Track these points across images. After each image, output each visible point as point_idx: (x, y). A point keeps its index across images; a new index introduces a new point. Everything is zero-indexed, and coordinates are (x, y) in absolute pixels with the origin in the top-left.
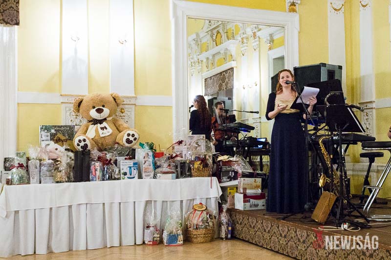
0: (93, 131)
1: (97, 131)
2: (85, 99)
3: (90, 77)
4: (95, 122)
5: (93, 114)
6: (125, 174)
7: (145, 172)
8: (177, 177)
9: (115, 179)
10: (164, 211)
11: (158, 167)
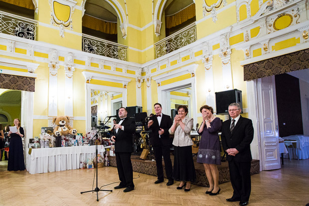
0: (60, 129)
1: (62, 129)
2: (57, 118)
3: (58, 110)
4: (61, 126)
5: (61, 123)
6: (73, 144)
7: (80, 143)
8: (90, 145)
9: (70, 146)
10: (86, 157)
11: (83, 142)
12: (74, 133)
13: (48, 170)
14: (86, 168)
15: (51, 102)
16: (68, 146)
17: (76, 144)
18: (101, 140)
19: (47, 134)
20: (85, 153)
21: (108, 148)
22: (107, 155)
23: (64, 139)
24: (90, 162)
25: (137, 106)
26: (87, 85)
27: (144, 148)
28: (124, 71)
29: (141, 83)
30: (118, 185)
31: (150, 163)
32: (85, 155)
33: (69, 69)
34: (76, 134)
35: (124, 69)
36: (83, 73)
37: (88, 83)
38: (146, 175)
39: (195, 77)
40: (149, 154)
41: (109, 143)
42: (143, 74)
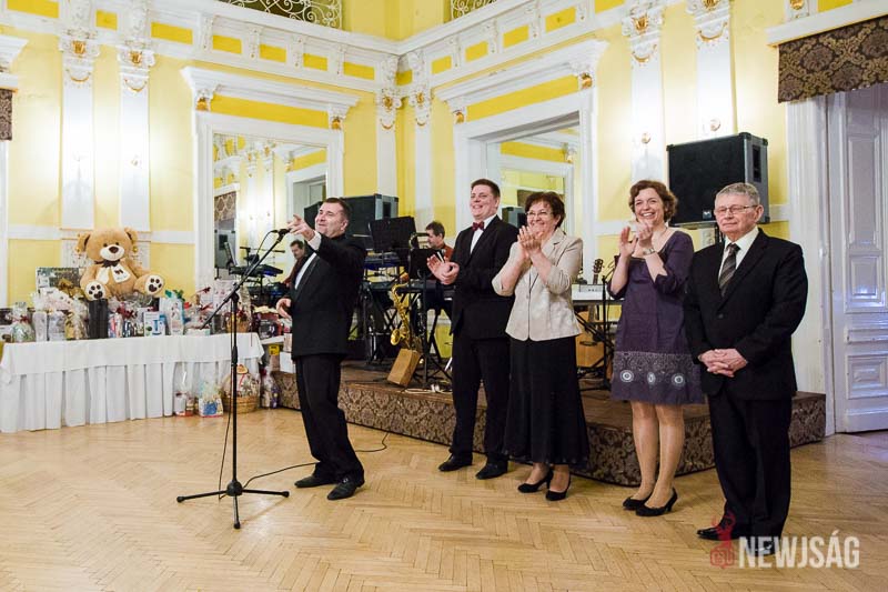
0: (104, 275)
1: (110, 274)
2: (92, 234)
3: (95, 208)
4: (107, 263)
5: (106, 253)
6: (150, 329)
7: (174, 327)
8: (212, 334)
9: (138, 335)
10: (196, 375)
11: (187, 320)
12: (152, 288)
13: (63, 420)
14: (195, 412)
15: (69, 177)
16: (132, 335)
17: (162, 328)
18: (248, 313)
19: (57, 293)
20: (191, 361)
21: (274, 346)
22: (269, 369)
23: (119, 311)
24: (210, 393)
25: (379, 196)
26: (198, 118)
27: (401, 345)
28: (332, 67)
29: (393, 113)
30: (308, 473)
31: (422, 400)
32: (190, 367)
33: (135, 58)
34: (159, 294)
35: (334, 59)
36: (187, 73)
37: (204, 109)
38: (409, 441)
39: (595, 90)
40: (418, 368)
41: (277, 326)
42: (401, 76)
